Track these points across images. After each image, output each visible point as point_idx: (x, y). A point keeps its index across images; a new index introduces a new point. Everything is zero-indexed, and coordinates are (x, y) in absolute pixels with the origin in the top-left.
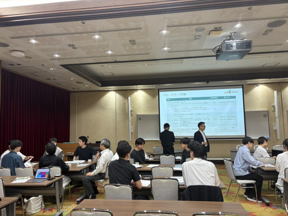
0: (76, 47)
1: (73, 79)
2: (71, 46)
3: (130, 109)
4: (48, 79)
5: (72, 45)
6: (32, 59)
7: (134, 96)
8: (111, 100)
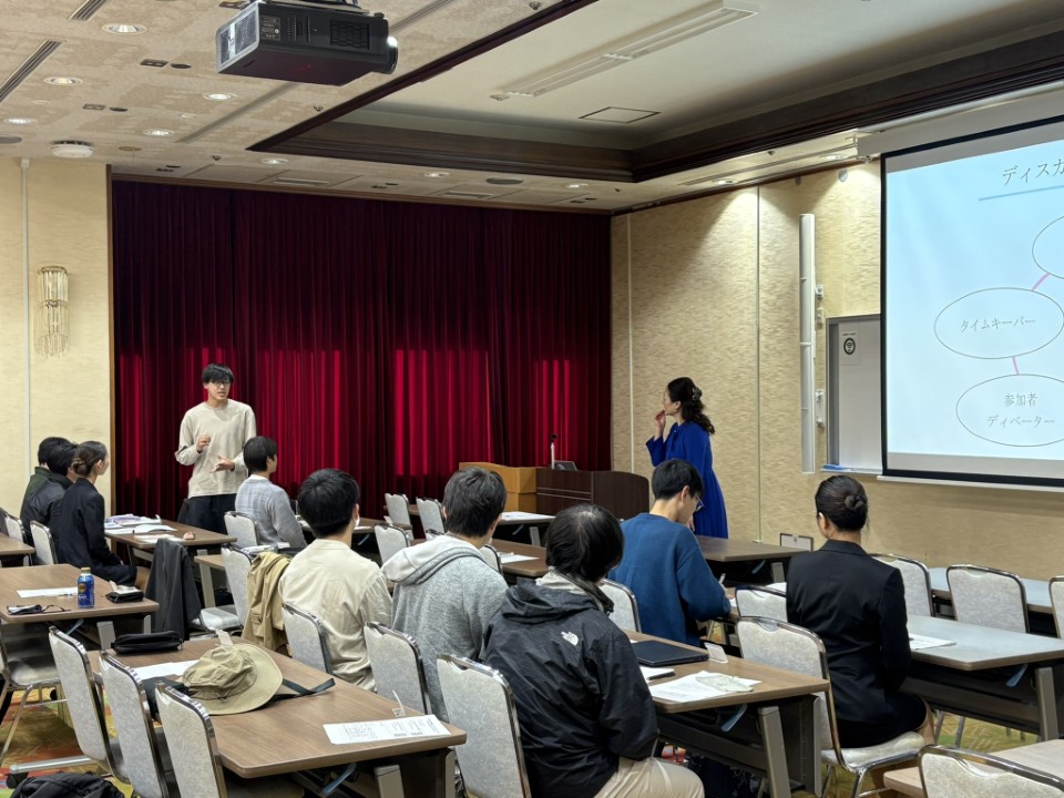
1: (437, 175)
4: (376, 187)
6: (147, 150)
7: (829, 205)
8: (740, 240)
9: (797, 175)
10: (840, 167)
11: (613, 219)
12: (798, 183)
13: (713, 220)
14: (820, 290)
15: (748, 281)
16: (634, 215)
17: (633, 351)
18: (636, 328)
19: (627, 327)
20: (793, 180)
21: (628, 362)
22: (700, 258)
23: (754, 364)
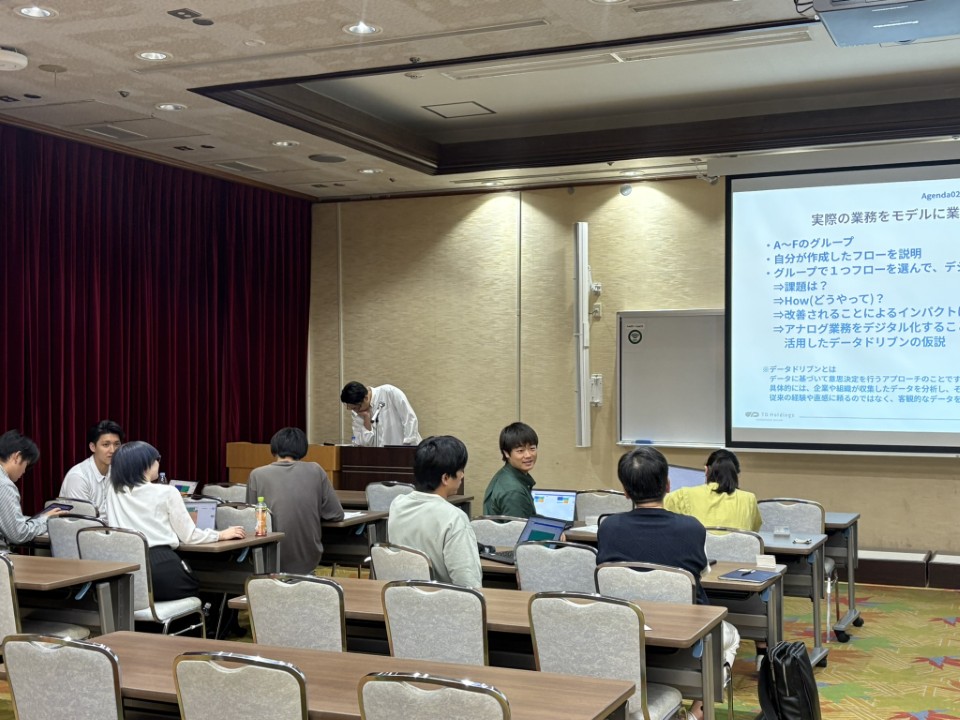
0: (204, 17)
1: (285, 144)
2: (182, 17)
3: (587, 284)
4: (179, 148)
5: (186, 11)
6: (69, 73)
7: (610, 214)
8: (497, 238)
9: (571, 186)
10: (622, 183)
12: (571, 192)
13: (460, 217)
14: (599, 288)
15: (506, 275)
16: (348, 205)
17: (345, 334)
18: (350, 313)
20: (565, 190)
21: (339, 344)
22: (442, 252)
23: (515, 350)
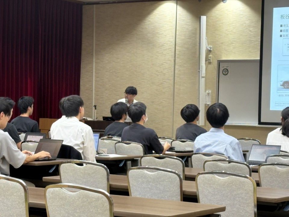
7: (217, 12)
8: (165, 23)
11: (84, 6)
12: (200, 1)
13: (149, 12)
14: (211, 48)
15: (169, 41)
16: (99, 6)
17: (96, 70)
18: (99, 59)
19: (93, 58)
21: (93, 75)
23: (172, 78)
